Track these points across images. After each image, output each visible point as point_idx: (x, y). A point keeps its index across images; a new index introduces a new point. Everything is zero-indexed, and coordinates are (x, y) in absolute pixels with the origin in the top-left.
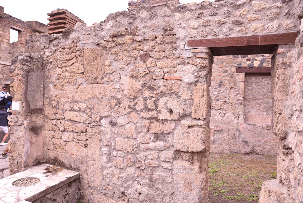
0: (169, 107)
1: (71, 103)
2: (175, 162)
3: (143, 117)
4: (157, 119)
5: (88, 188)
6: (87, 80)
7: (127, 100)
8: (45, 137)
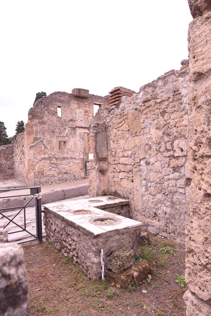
0: (180, 147)
1: (123, 152)
2: (187, 188)
3: (165, 156)
4: (173, 156)
5: (134, 211)
6: (131, 135)
7: (155, 145)
8: (109, 177)
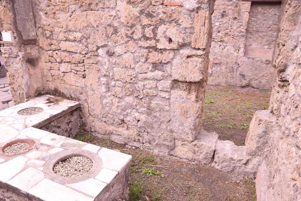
0: (168, 36)
1: (65, 32)
2: (172, 91)
3: (141, 47)
4: (155, 48)
5: (89, 116)
6: (80, 7)
7: (124, 28)
